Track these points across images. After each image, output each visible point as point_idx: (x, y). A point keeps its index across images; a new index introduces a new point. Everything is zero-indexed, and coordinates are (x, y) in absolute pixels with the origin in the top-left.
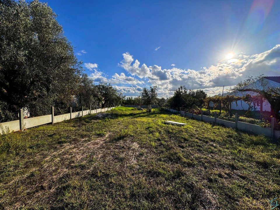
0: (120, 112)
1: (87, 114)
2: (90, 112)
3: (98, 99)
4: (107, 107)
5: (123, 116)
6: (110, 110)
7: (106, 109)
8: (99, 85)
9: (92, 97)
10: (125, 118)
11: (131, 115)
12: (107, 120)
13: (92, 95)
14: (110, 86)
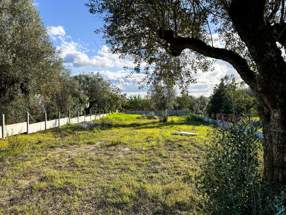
0: (115, 122)
1: (65, 123)
2: (68, 122)
3: (80, 100)
4: (94, 113)
5: (119, 127)
6: (99, 118)
7: (93, 117)
8: (80, 76)
9: (70, 96)
10: (122, 129)
11: (132, 125)
12: (96, 131)
13: (70, 94)
14: (98, 78)
